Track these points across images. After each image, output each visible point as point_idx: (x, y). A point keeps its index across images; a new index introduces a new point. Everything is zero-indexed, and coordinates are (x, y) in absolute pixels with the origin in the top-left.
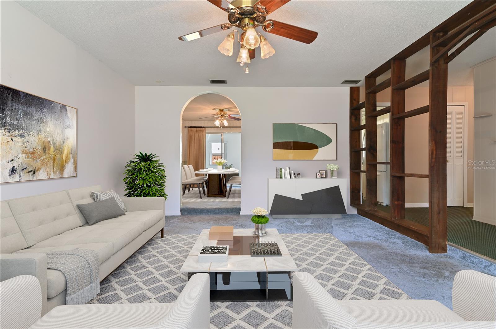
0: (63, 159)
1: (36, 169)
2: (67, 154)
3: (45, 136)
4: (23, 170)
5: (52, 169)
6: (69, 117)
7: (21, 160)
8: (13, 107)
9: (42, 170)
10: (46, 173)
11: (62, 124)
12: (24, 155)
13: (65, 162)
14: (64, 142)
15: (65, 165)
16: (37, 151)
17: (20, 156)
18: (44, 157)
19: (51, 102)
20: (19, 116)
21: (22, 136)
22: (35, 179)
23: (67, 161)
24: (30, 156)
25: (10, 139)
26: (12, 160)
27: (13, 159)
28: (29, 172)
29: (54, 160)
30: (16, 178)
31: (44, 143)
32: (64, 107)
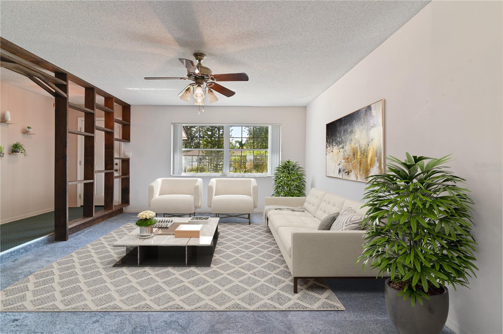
0: (367, 162)
1: (350, 171)
2: (372, 157)
3: (354, 143)
4: (344, 171)
5: (359, 172)
6: (374, 115)
7: (343, 164)
9: (352, 171)
10: (355, 175)
11: (366, 127)
14: (368, 145)
15: (370, 169)
16: (350, 157)
17: (342, 161)
18: (354, 161)
19: (358, 112)
20: (342, 135)
21: (343, 148)
22: (349, 178)
23: (372, 165)
24: (346, 161)
25: (339, 151)
26: (339, 164)
29: (360, 164)
32: (369, 108)
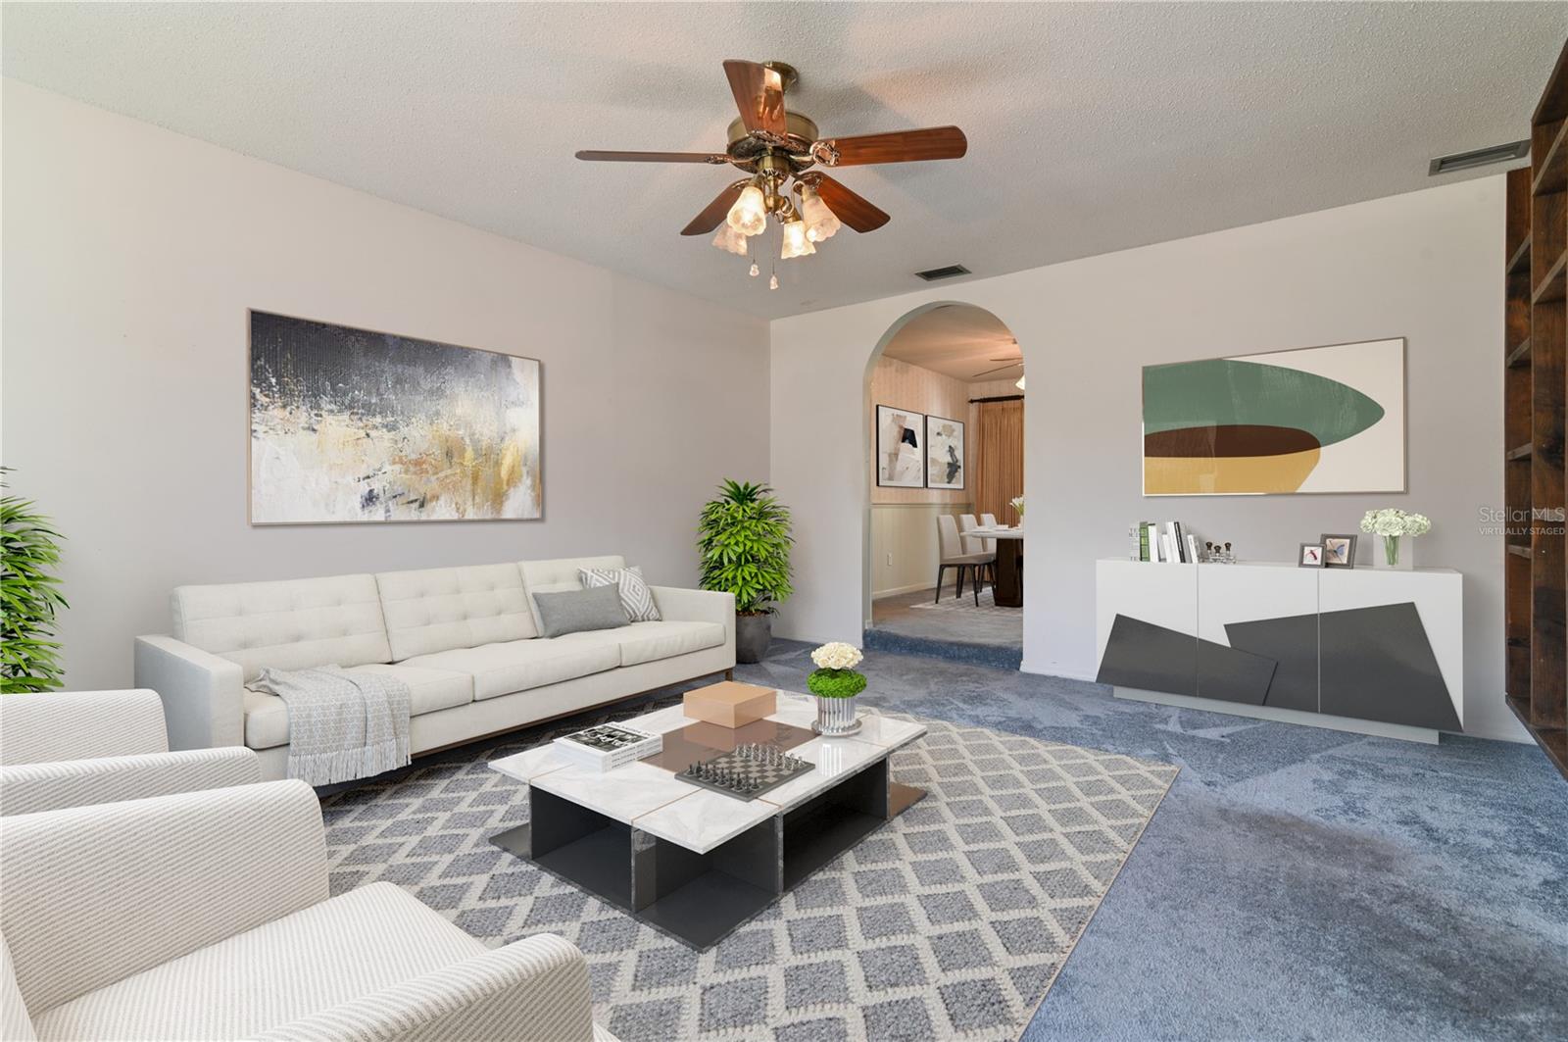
0: (499, 474)
1: (428, 497)
2: (513, 467)
3: (451, 426)
4: (395, 497)
5: (470, 499)
6: (518, 380)
7: (389, 477)
8: (368, 367)
9: (442, 501)
10: (454, 506)
11: (496, 398)
12: (398, 467)
13: (508, 484)
14: (502, 439)
15: (507, 491)
16: (430, 459)
17: (387, 468)
18: (449, 472)
19: (465, 352)
20: (383, 386)
21: (392, 428)
22: (424, 517)
23: (513, 480)
24: (412, 469)
25: (362, 433)
27: (371, 474)
28: (408, 503)
29: (475, 479)
30: (378, 514)
31: (447, 441)
32: (503, 360)
